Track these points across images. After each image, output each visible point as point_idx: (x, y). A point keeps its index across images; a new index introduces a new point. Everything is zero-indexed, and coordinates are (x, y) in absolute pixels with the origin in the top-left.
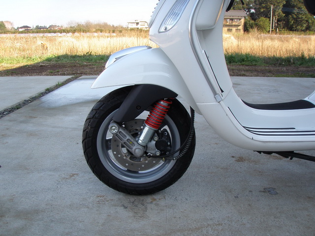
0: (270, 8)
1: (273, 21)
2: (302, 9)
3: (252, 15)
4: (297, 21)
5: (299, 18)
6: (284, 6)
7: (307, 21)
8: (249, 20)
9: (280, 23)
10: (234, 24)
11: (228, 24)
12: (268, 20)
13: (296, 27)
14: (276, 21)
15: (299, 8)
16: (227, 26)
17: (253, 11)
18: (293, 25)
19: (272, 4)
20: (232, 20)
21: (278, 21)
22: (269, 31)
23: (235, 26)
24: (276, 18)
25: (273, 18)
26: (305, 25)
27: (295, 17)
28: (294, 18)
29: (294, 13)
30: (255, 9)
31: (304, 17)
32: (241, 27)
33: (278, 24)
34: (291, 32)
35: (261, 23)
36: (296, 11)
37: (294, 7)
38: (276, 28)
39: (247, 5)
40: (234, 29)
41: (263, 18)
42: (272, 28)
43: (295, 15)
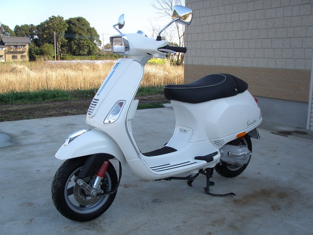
0: (53, 34)
1: (56, 46)
2: (83, 35)
3: (35, 41)
4: (78, 46)
5: (81, 43)
6: (66, 32)
7: (88, 46)
8: (33, 46)
9: (64, 49)
10: (18, 50)
11: (12, 50)
12: (52, 45)
13: (79, 52)
14: (60, 47)
15: (80, 34)
16: (11, 52)
17: (36, 37)
18: (76, 50)
19: (54, 30)
20: (16, 46)
21: (62, 46)
22: (54, 57)
23: (20, 52)
24: (59, 44)
25: (56, 43)
26: (87, 50)
27: (77, 42)
28: (76, 44)
29: (76, 39)
30: (38, 35)
31: (85, 42)
32: (26, 54)
33: (61, 49)
34: (75, 57)
35: (46, 49)
36: (77, 37)
37: (75, 33)
38: (60, 53)
39: (30, 31)
40: (19, 56)
41: (47, 44)
42: (57, 54)
43: (77, 41)
